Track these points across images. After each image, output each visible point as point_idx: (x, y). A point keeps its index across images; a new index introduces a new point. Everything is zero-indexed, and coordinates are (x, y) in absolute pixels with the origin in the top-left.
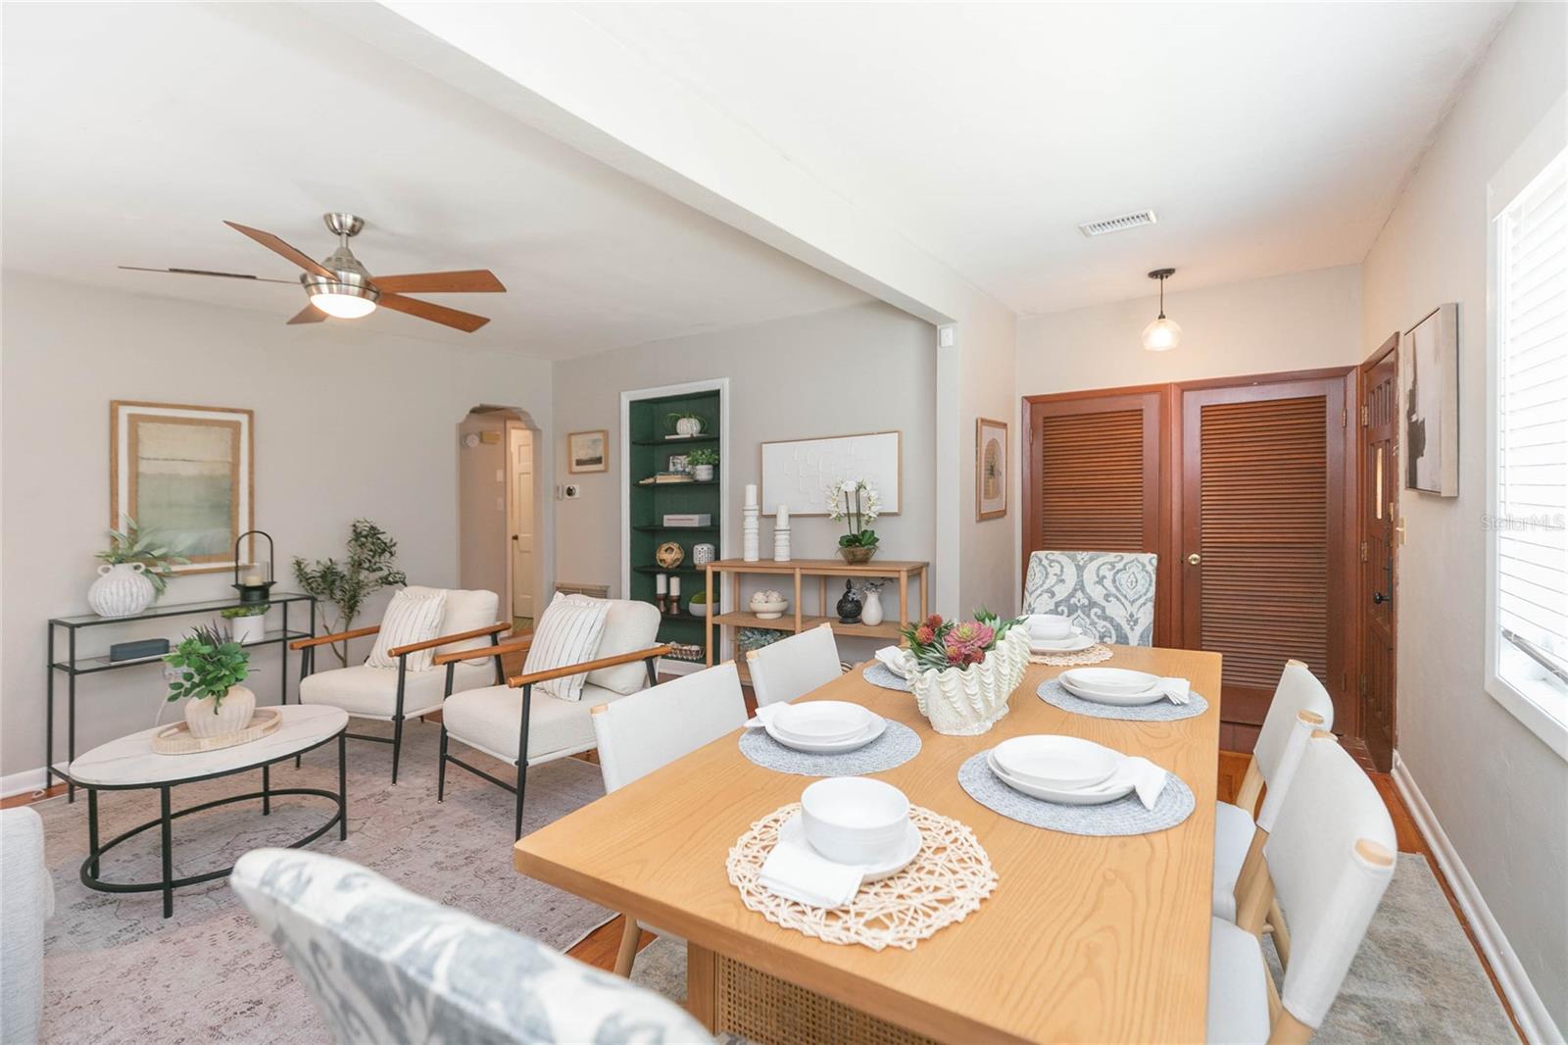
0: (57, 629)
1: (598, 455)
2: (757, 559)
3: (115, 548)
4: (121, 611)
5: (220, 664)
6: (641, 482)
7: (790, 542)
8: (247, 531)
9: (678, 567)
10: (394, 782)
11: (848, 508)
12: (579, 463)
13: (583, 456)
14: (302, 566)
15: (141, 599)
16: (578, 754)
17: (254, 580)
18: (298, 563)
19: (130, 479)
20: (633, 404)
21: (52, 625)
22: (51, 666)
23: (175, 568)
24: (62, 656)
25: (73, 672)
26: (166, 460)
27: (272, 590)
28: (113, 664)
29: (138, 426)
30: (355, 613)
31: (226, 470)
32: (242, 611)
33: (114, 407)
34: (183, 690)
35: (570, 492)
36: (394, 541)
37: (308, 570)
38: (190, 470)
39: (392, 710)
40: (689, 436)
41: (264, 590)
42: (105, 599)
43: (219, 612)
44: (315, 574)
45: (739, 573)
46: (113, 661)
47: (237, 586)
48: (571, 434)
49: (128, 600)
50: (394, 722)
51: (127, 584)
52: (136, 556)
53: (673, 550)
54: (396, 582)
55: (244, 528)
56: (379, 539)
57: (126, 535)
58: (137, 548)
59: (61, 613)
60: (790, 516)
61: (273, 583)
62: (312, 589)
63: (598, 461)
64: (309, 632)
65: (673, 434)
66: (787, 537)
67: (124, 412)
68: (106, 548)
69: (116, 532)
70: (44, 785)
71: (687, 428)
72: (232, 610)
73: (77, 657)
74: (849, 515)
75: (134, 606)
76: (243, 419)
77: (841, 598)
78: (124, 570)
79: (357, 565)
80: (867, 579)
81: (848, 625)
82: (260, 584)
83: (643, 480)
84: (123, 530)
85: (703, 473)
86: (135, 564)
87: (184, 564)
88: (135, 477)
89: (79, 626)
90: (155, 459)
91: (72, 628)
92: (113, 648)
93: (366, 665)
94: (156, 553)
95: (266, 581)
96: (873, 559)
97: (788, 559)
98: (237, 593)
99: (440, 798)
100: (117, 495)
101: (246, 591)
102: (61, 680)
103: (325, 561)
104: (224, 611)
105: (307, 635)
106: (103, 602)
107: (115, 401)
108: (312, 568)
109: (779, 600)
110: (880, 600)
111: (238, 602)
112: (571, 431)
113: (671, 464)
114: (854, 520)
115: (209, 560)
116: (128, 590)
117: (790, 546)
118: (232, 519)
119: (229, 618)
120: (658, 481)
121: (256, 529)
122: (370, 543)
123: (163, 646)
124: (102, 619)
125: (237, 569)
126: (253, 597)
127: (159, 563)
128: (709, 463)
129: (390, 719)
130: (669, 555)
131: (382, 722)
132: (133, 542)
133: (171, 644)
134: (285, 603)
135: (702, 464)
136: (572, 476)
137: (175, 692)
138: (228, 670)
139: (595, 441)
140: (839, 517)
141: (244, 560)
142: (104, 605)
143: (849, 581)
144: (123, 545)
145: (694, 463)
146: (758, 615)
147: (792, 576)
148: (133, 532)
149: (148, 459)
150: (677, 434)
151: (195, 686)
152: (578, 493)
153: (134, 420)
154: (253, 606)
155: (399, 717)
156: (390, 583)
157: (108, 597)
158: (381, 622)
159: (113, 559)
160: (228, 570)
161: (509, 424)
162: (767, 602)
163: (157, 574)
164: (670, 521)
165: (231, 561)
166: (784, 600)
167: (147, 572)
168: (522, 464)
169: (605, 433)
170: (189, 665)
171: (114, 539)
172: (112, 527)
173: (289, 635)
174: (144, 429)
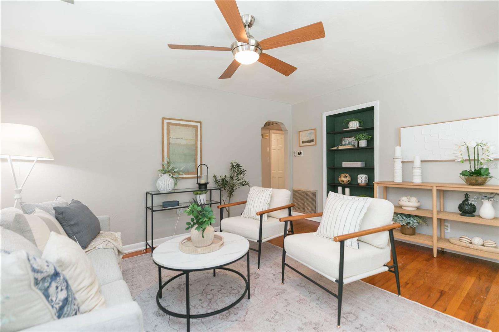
0: (148, 195)
1: (312, 139)
2: (402, 182)
3: (164, 168)
4: (166, 190)
5: (204, 216)
6: (331, 149)
7: (421, 173)
8: (200, 164)
9: (348, 184)
10: (259, 268)
11: (469, 156)
12: (303, 142)
13: (305, 139)
14: (216, 177)
15: (171, 186)
16: (363, 279)
17: (203, 181)
18: (215, 176)
19: (167, 145)
20: (328, 117)
21: (147, 193)
22: (147, 208)
23: (181, 176)
24: (149, 205)
25: (153, 211)
26: (177, 138)
27: (208, 185)
28: (163, 209)
29: (169, 127)
30: (232, 196)
31: (194, 143)
32: (200, 192)
33: (164, 119)
34: (191, 225)
35: (300, 154)
36: (245, 170)
37: (218, 179)
38: (184, 142)
39: (258, 238)
40: (356, 128)
41: (205, 185)
42: (161, 186)
43: (192, 192)
44: (220, 181)
45: (386, 187)
46: (163, 207)
47: (198, 183)
48: (300, 132)
49: (168, 186)
50: (258, 243)
51: (167, 181)
52: (169, 172)
53: (347, 177)
54: (246, 185)
55: (199, 164)
56: (240, 168)
57: (166, 164)
58: (170, 168)
59: (149, 190)
60: (422, 161)
61: (208, 183)
62: (219, 185)
63: (312, 141)
64: (220, 202)
65: (348, 128)
66: (420, 171)
67: (166, 121)
68: (161, 168)
69: (164, 163)
70: (145, 248)
71: (354, 125)
72: (197, 192)
73: (154, 205)
74: (470, 160)
75: (169, 189)
76: (198, 124)
77: (461, 202)
78: (166, 175)
79: (232, 178)
80: (480, 193)
81: (466, 217)
82: (204, 183)
83: (332, 148)
84: (166, 162)
85: (363, 144)
86: (169, 174)
87: (183, 175)
88: (169, 144)
89: (154, 194)
90: (174, 138)
91: (152, 195)
92: (163, 203)
93: (242, 216)
94: (175, 170)
95: (206, 182)
96: (487, 184)
97: (421, 182)
98: (198, 186)
99: (283, 282)
100: (164, 150)
101: (200, 185)
102: (149, 212)
103: (223, 176)
104: (194, 192)
105: (219, 203)
106: (160, 187)
107: (164, 118)
108: (219, 178)
109: (417, 201)
110: (493, 205)
111: (198, 189)
112: (300, 131)
113: (343, 142)
114: (472, 163)
115: (189, 174)
116: (167, 183)
117: (422, 176)
118: (196, 160)
119: (196, 194)
120: (339, 148)
121: (202, 164)
122: (237, 169)
123: (177, 203)
124: (160, 193)
125: (198, 177)
126: (203, 187)
127: (176, 174)
128: (366, 139)
129: (256, 241)
130: (345, 179)
131: (254, 242)
132: (168, 167)
133: (179, 203)
134: (211, 190)
135: (363, 140)
136: (300, 147)
137: (188, 226)
138: (207, 218)
139: (310, 134)
140: (463, 161)
141: (199, 175)
142: (161, 188)
143: (467, 194)
144: (166, 167)
145: (358, 140)
146: (403, 207)
147: (431, 190)
148: (168, 163)
149: (172, 138)
150: (349, 128)
151: (194, 224)
152: (302, 155)
153: (169, 124)
154: (203, 191)
155: (260, 241)
156: (243, 185)
157: (162, 184)
158: (247, 199)
159: (163, 172)
160: (194, 178)
161: (271, 131)
162: (409, 202)
163: (175, 178)
164: (345, 164)
165: (196, 175)
166: (419, 202)
167: (172, 177)
168: (279, 146)
169: (315, 129)
170: (193, 215)
171: (163, 165)
172: (162, 161)
173: (212, 202)
174: (171, 127)
